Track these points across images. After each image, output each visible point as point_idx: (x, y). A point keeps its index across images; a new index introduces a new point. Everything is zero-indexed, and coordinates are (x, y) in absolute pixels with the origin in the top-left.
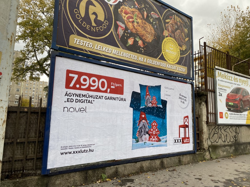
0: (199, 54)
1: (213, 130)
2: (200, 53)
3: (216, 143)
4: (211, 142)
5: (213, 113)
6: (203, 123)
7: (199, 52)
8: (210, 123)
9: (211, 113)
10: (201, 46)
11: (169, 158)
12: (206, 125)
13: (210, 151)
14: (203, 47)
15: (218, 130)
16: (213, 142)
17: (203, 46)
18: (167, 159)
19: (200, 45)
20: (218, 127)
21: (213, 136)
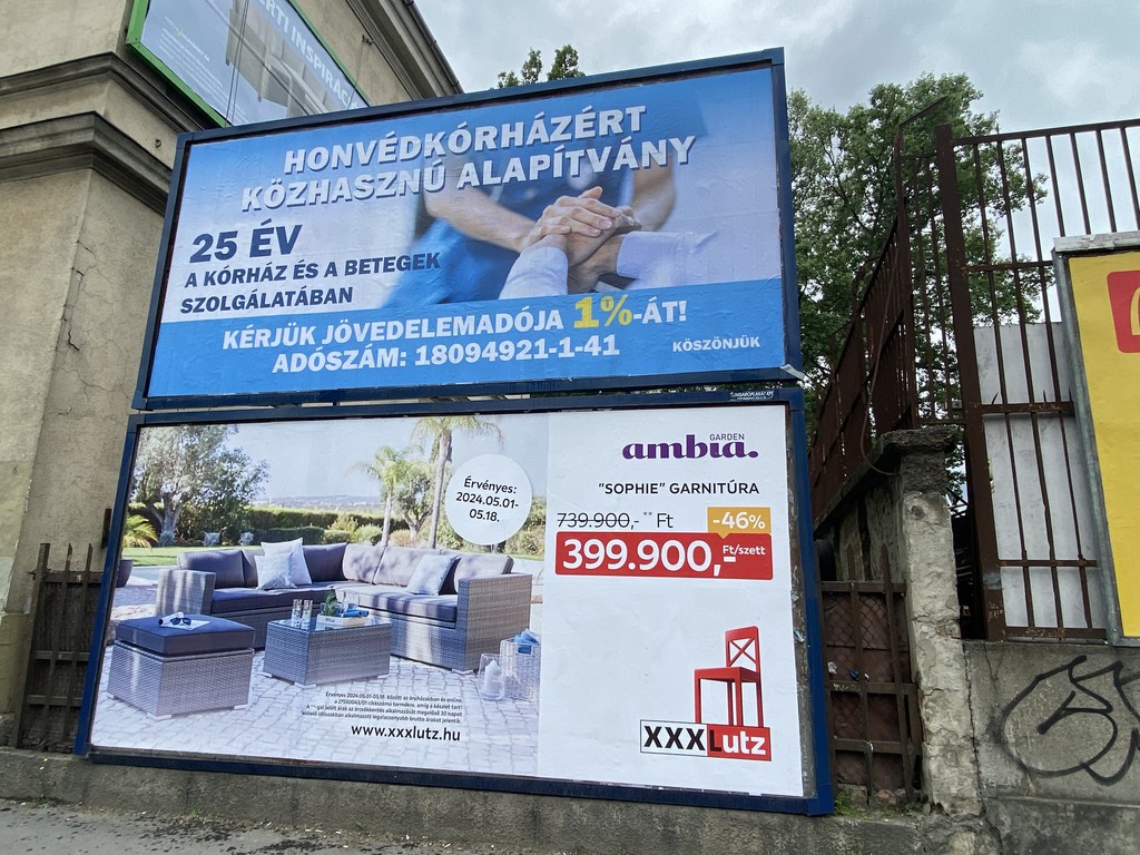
1: (1048, 682)
3: (1095, 784)
4: (1022, 767)
5: (1053, 564)
6: (920, 631)
8: (1019, 631)
9: (1025, 564)
11: (588, 804)
12: (956, 644)
13: (1005, 831)
15: (1118, 684)
16: (1050, 774)
18: (575, 805)
20: (1116, 668)
21: (1043, 728)
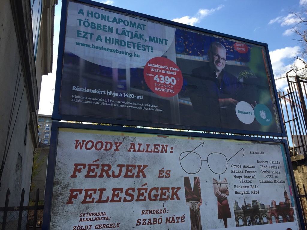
0: (290, 95)
2: (291, 93)
7: (289, 92)
10: (291, 82)
14: (295, 84)
17: (294, 82)
19: (288, 82)
